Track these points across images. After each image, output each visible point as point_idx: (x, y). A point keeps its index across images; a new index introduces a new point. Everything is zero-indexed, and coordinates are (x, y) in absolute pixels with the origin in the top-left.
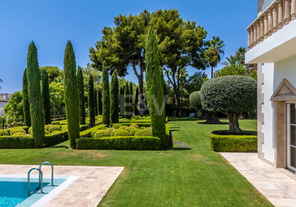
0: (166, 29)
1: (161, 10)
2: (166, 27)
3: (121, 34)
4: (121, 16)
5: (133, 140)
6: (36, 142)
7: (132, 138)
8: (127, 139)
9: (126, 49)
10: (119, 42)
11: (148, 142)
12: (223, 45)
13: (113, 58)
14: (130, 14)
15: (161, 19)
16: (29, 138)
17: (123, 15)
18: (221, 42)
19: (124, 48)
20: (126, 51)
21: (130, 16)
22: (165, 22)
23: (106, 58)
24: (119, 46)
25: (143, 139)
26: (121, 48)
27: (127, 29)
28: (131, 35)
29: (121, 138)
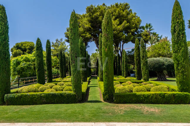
0: (123, 16)
1: (117, 3)
2: (123, 14)
3: (92, 18)
4: (92, 6)
5: (166, 95)
6: (77, 97)
7: (165, 94)
8: (161, 94)
9: (95, 29)
10: (90, 24)
11: (180, 97)
12: (153, 29)
13: (87, 35)
14: (98, 5)
15: (120, 9)
16: (72, 94)
17: (93, 5)
18: (151, 27)
19: (94, 28)
20: (95, 30)
21: (98, 6)
22: (122, 11)
23: (82, 35)
24: (90, 26)
25: (175, 94)
26: (92, 28)
27: (97, 15)
28: (99, 19)
29: (155, 94)
